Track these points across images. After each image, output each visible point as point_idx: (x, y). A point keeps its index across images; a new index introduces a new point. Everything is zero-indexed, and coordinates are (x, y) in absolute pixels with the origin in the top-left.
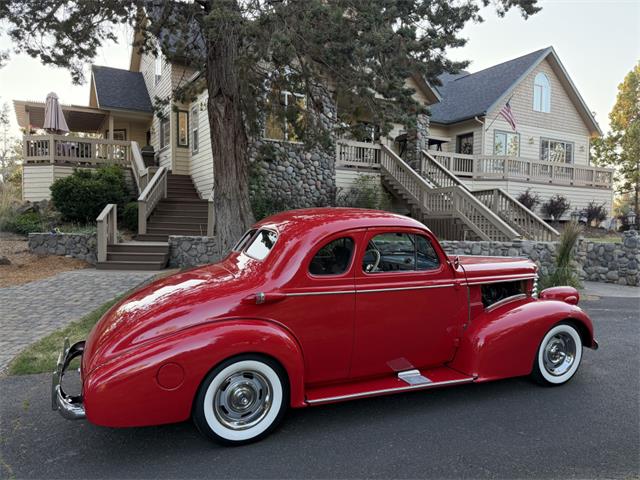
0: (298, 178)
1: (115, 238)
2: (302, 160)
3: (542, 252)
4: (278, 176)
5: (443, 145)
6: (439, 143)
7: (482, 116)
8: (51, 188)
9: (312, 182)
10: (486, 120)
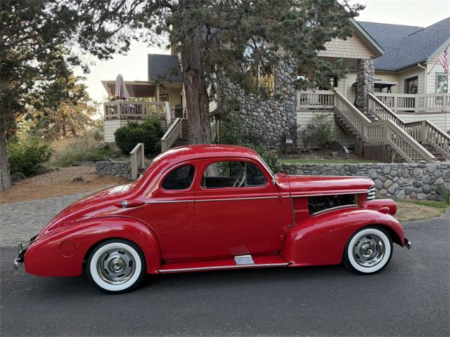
0: (268, 120)
1: (143, 163)
2: (270, 107)
3: (445, 171)
4: (253, 120)
5: (392, 88)
6: (389, 86)
7: (424, 63)
8: (115, 134)
9: (278, 122)
10: (428, 65)
